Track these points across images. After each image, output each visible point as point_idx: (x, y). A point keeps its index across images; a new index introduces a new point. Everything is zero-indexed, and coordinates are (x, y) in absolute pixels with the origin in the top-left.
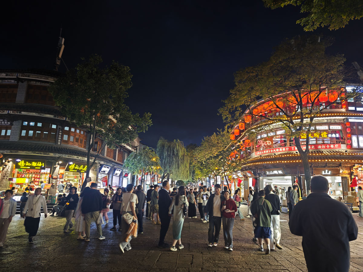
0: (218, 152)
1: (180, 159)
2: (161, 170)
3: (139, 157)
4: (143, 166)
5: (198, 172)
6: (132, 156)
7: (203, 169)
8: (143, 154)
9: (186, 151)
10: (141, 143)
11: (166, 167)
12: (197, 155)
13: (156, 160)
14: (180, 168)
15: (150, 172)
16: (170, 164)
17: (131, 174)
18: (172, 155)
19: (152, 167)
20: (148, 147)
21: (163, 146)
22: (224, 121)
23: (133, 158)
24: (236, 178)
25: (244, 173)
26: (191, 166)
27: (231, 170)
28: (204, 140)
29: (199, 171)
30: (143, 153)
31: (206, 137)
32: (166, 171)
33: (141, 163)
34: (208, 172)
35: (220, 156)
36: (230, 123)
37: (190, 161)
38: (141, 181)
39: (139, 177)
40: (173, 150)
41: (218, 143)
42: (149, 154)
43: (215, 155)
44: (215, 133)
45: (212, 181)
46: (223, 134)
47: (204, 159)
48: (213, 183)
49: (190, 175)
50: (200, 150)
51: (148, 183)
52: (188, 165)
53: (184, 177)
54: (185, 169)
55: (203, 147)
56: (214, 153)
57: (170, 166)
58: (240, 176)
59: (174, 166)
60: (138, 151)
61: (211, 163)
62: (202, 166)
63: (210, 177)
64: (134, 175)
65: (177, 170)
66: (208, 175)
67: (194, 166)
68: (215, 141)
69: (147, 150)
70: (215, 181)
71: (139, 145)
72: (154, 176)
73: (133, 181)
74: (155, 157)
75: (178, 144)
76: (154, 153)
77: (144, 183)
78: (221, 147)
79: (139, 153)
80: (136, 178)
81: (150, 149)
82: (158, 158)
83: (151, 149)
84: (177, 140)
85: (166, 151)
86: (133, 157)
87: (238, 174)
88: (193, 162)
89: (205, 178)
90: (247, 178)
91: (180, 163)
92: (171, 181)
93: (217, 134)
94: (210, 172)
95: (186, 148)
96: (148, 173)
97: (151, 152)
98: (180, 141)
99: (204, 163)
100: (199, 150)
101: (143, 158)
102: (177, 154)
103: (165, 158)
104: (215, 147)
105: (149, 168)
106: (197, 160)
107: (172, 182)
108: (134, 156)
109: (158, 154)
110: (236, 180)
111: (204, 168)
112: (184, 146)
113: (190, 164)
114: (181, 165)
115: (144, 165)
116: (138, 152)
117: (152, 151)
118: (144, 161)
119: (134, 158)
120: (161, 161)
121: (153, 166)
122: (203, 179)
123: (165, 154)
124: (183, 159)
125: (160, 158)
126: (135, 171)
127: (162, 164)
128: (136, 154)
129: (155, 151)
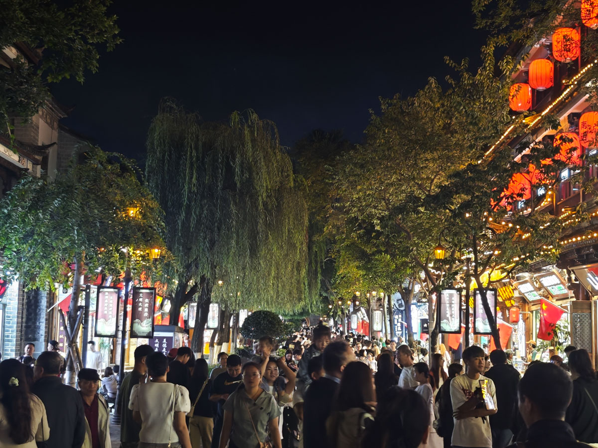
0: (450, 177)
1: (261, 207)
2: (168, 265)
3: (56, 203)
4: (80, 247)
5: (350, 269)
6: (22, 198)
7: (374, 254)
8: (78, 185)
9: (291, 168)
10: (65, 126)
11: (194, 248)
12: (344, 188)
13: (144, 216)
14: (263, 252)
15: (116, 272)
16: (212, 232)
17: (23, 286)
18: (224, 189)
19: (125, 250)
20: (101, 153)
21: (177, 146)
22: (481, 24)
23: (30, 208)
24: (533, 296)
25: (573, 276)
26: (315, 238)
27: (509, 263)
28: (378, 112)
29: (356, 263)
30: (79, 180)
31: (391, 98)
32: (194, 268)
33: (66, 233)
34: (398, 270)
35: (457, 193)
36: (506, 31)
37: (312, 216)
38: (73, 319)
39: (62, 295)
40: (228, 164)
41: (447, 128)
42: (110, 186)
43: (435, 190)
44: (432, 80)
45: (418, 313)
46: (474, 85)
47: (380, 211)
48: (423, 321)
49: (309, 285)
50: (362, 166)
51: (107, 326)
52: (300, 238)
53: (284, 294)
54: (287, 255)
55: (375, 151)
56: (428, 178)
57: (212, 243)
58: (555, 291)
59: (233, 243)
60: (53, 172)
61: (414, 228)
62: (368, 242)
63: (406, 294)
64: (37, 291)
65: (248, 259)
66: (401, 283)
67: (331, 241)
68: (432, 120)
69: (94, 163)
70: (431, 315)
71: (55, 140)
72: (136, 290)
73: (29, 314)
74: (139, 200)
75: (252, 132)
76: (134, 179)
77: (85, 328)
78: (461, 151)
79: (58, 182)
80: (44, 302)
81: (110, 161)
82: (155, 205)
83: (117, 160)
84: (245, 116)
85: (191, 168)
86: (28, 204)
87: (547, 281)
88: (326, 220)
89: (382, 295)
90: (587, 297)
91: (261, 227)
92: (216, 315)
93: (444, 87)
94: (409, 271)
95: (289, 153)
96: (104, 279)
97: (118, 176)
98: (260, 118)
99: (378, 228)
100: (355, 165)
101: (76, 204)
102: (249, 183)
103: (185, 202)
104: (433, 150)
105: (109, 254)
106: (347, 212)
107: (224, 316)
108: (31, 196)
109: (152, 184)
110: (534, 308)
111: (380, 252)
112: (281, 144)
113: (314, 229)
114: (267, 236)
115: (83, 243)
116: (51, 178)
117: (124, 169)
118: (85, 223)
119: (34, 207)
120: (170, 219)
121: (128, 244)
122: (373, 303)
123: (190, 183)
124: (279, 208)
125: (163, 203)
126: (42, 268)
127: (173, 231)
128: (42, 188)
129: (137, 172)
